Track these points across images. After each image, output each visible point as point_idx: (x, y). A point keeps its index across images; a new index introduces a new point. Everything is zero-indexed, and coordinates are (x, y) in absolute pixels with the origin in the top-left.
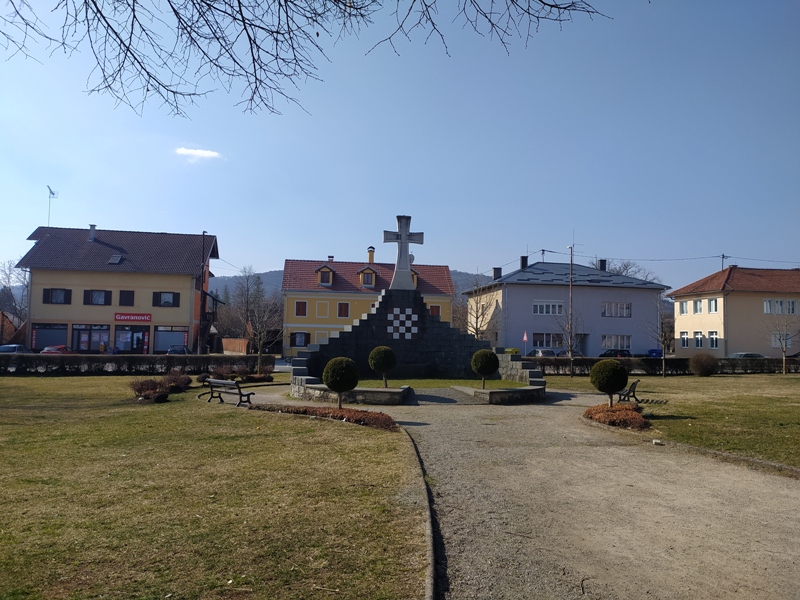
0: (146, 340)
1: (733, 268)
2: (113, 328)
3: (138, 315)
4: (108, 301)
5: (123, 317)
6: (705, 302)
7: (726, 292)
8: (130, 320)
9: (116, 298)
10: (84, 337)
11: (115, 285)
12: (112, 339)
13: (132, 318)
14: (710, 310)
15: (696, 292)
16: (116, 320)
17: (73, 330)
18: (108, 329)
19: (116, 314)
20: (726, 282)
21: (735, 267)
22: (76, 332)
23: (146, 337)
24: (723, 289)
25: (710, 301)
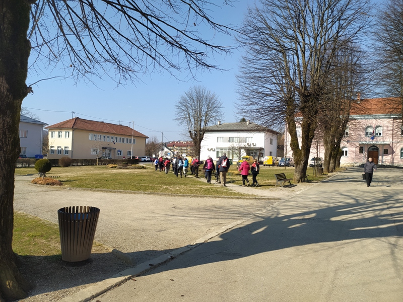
1: (77, 118)
6: (63, 133)
7: (73, 129)
14: (66, 137)
15: (60, 127)
20: (74, 124)
21: (78, 118)
24: (73, 127)
25: (66, 132)
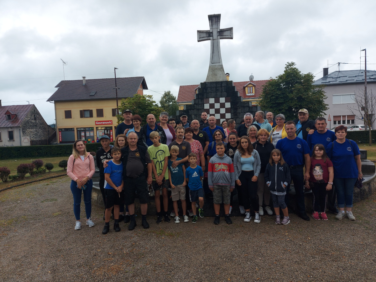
0: (111, 134)
2: (95, 129)
3: (106, 121)
4: (91, 116)
5: (99, 123)
8: (102, 124)
9: (95, 113)
10: (83, 134)
11: (94, 107)
12: (95, 134)
13: (103, 123)
16: (96, 124)
17: (77, 131)
18: (93, 130)
19: (96, 121)
22: (79, 132)
23: (111, 132)
